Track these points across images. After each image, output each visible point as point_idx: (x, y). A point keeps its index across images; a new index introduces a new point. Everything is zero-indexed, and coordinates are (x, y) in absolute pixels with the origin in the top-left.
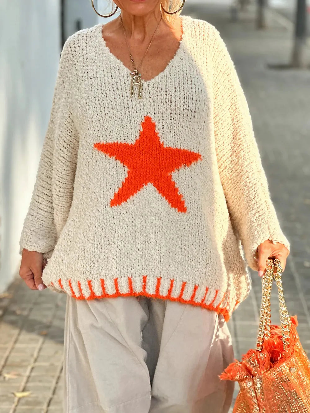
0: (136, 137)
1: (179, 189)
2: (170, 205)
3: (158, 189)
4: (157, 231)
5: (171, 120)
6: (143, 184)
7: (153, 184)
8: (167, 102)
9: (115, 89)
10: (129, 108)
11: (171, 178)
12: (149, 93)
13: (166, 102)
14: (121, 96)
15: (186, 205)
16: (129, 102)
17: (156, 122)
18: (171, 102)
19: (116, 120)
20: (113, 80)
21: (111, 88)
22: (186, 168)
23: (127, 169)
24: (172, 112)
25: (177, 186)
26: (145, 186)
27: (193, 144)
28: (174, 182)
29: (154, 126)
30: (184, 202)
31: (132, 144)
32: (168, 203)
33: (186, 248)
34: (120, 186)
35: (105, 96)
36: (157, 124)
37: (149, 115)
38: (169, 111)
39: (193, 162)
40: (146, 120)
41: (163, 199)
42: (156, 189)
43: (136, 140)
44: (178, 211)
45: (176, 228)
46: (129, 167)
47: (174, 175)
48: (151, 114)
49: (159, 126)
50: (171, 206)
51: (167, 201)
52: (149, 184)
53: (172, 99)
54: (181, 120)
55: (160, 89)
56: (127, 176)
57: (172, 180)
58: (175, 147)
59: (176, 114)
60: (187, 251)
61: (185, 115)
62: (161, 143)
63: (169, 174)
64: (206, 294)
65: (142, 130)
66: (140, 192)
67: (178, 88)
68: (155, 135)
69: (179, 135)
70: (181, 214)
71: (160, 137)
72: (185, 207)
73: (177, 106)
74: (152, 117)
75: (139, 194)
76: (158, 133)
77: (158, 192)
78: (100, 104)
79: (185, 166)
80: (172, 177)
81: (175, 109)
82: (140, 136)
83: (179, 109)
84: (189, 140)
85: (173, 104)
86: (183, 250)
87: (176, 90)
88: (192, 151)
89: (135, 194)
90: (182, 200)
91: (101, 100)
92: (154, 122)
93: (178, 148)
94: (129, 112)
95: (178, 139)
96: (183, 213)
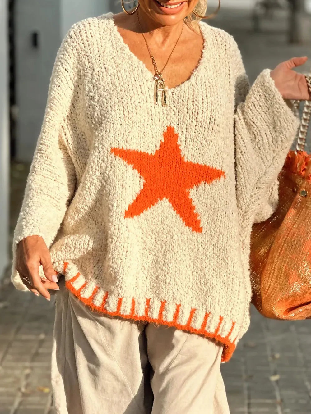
0: (156, 147)
1: (196, 207)
2: (184, 223)
3: (173, 206)
4: (166, 250)
5: (195, 132)
6: (158, 199)
7: (168, 199)
8: (194, 112)
9: (139, 93)
10: (152, 115)
11: (188, 195)
12: (174, 102)
13: (192, 113)
14: (145, 101)
16: (153, 109)
17: (179, 134)
18: (198, 114)
19: (139, 126)
20: (137, 82)
21: (135, 91)
22: (206, 185)
23: (143, 181)
24: (197, 124)
25: (194, 204)
26: (159, 201)
27: (216, 160)
28: (191, 199)
29: (177, 136)
30: (199, 221)
31: (151, 154)
32: (182, 221)
33: (198, 271)
34: (135, 198)
36: (180, 135)
37: (172, 125)
38: (195, 123)
39: (215, 179)
40: (168, 130)
41: (177, 216)
42: (171, 205)
43: (156, 151)
44: (193, 231)
45: (189, 249)
46: (146, 179)
47: (192, 192)
48: (174, 124)
49: (182, 137)
50: (186, 225)
51: (181, 219)
52: (164, 199)
53: (199, 110)
54: (206, 133)
55: (187, 98)
56: (142, 187)
57: (189, 197)
58: (196, 162)
59: (201, 127)
60: (199, 275)
61: (211, 128)
62: (183, 156)
63: (187, 190)
64: (220, 323)
65: (163, 141)
66: (154, 207)
67: (205, 100)
68: (177, 147)
69: (201, 150)
70: (196, 234)
71: (182, 150)
72: (201, 226)
73: (203, 118)
74: (175, 127)
75: (152, 208)
76: (180, 145)
77: (173, 208)
78: (123, 106)
79: (205, 183)
80: (190, 194)
81: (201, 122)
82: (160, 146)
83: (205, 122)
84: (212, 156)
85: (200, 116)
86: (195, 273)
87: (204, 102)
88: (214, 167)
89: (148, 208)
90: (199, 218)
91: (125, 103)
92: (177, 133)
93: (199, 163)
94: (152, 119)
95: (200, 154)
96: (198, 233)
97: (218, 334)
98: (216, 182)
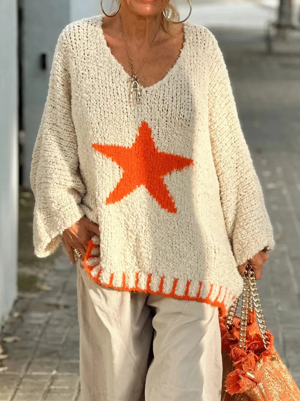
0: (133, 140)
1: (170, 191)
3: (149, 191)
4: (146, 230)
5: (166, 127)
6: (136, 186)
7: (145, 186)
8: (164, 110)
9: (115, 94)
10: (127, 113)
11: (163, 181)
12: (147, 99)
13: (163, 111)
14: (120, 101)
15: (176, 206)
16: (128, 107)
17: (152, 128)
18: (167, 111)
20: (114, 84)
21: (111, 93)
22: (178, 172)
23: (122, 171)
24: (168, 120)
25: (168, 189)
26: (137, 188)
27: (186, 150)
28: (166, 184)
29: (150, 131)
30: (174, 204)
31: (128, 147)
32: (158, 204)
33: (176, 246)
34: (115, 187)
35: (106, 101)
36: (153, 129)
37: (146, 120)
38: (165, 119)
39: (185, 167)
40: (142, 125)
41: (153, 200)
42: (147, 190)
43: (133, 144)
44: (168, 212)
45: (166, 228)
46: (124, 169)
47: (166, 178)
48: (148, 120)
49: (154, 132)
50: (161, 207)
51: (157, 202)
52: (141, 186)
53: (169, 108)
54: (176, 128)
55: (158, 97)
56: (122, 177)
57: (163, 183)
58: (168, 153)
59: (171, 122)
60: (178, 249)
61: (180, 124)
62: (156, 147)
63: (161, 177)
64: (200, 288)
65: (138, 134)
67: (175, 99)
68: (151, 140)
69: (173, 142)
70: (170, 214)
71: (155, 142)
72: (175, 208)
73: (173, 115)
74: (148, 122)
75: (132, 194)
76: (153, 138)
77: (149, 194)
78: (100, 108)
79: (177, 170)
80: (164, 180)
81: (171, 118)
82: (136, 140)
83: (174, 118)
84: (182, 147)
85: (169, 112)
86: (174, 248)
87: (173, 100)
88: (184, 157)
89: (128, 195)
90: (173, 201)
91: (102, 104)
92: (150, 127)
93: (171, 153)
94: (127, 117)
95: (171, 145)
96: (173, 213)
97: (199, 297)
98: (186, 169)
